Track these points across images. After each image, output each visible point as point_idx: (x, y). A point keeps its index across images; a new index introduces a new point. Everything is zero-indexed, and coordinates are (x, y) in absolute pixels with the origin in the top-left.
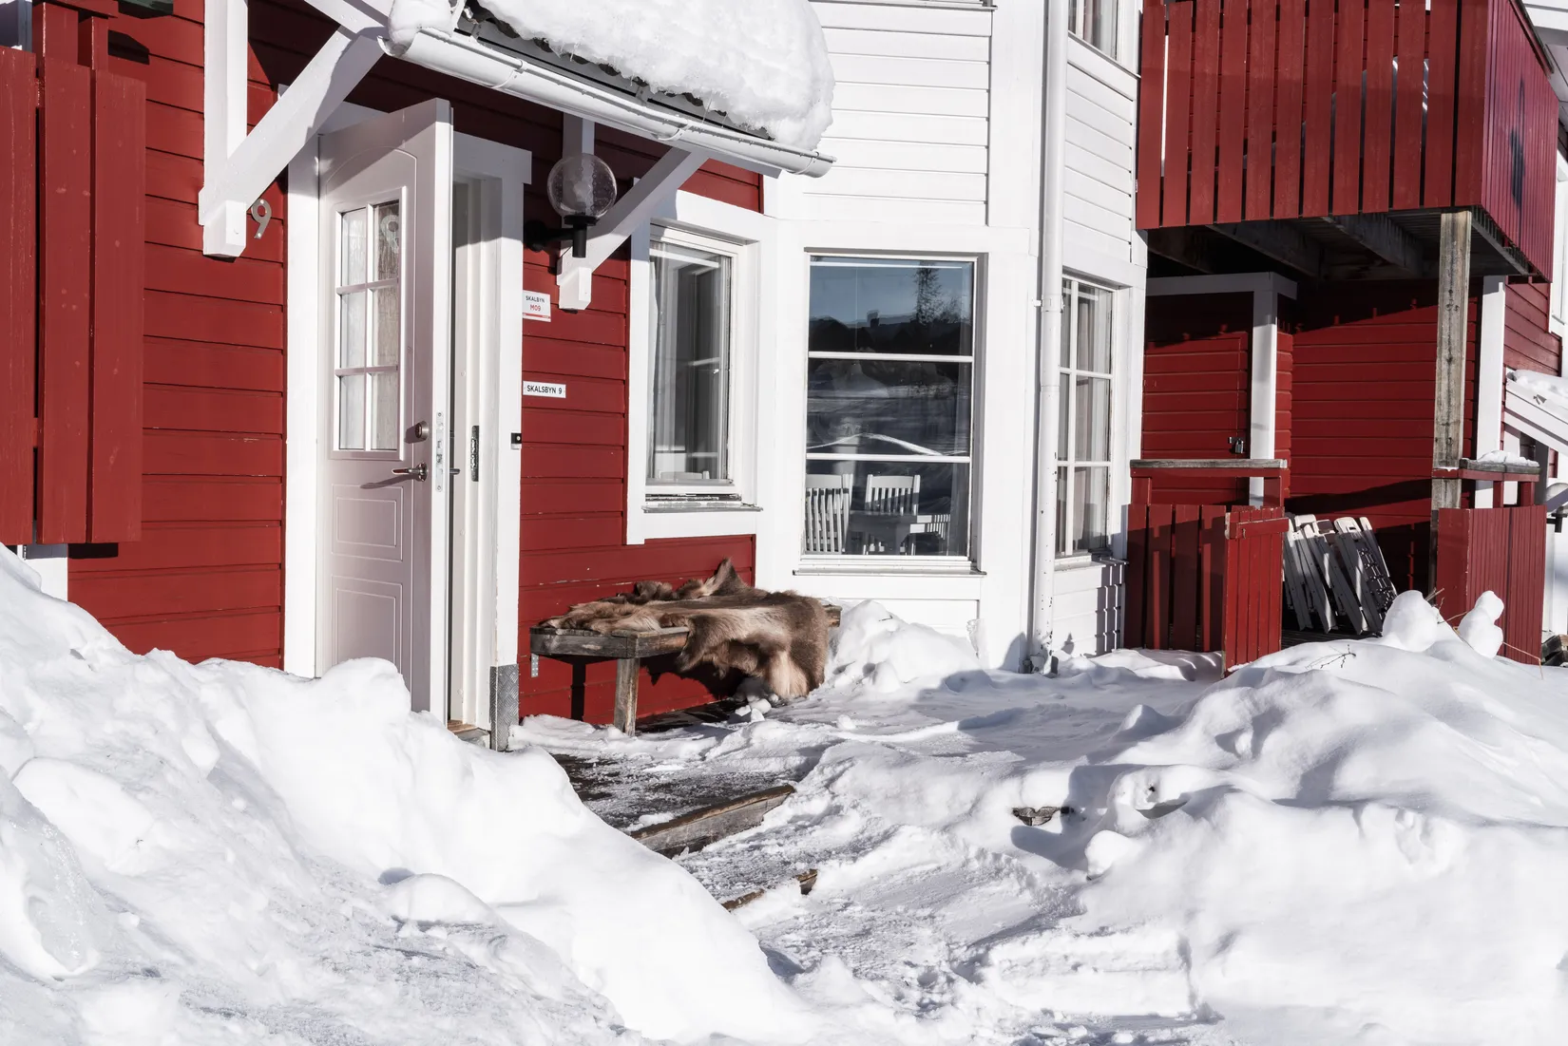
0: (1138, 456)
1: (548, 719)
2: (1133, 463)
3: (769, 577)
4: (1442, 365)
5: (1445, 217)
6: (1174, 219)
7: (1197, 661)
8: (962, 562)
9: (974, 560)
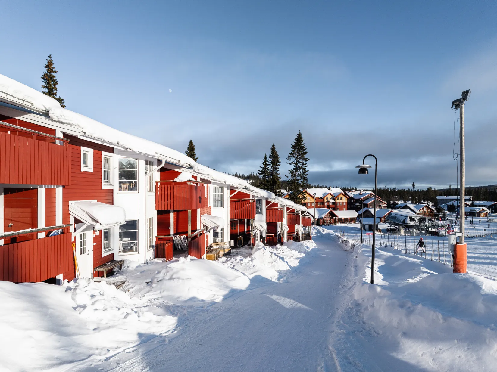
0: (156, 235)
1: (96, 277)
2: (156, 236)
3: (116, 258)
4: (189, 226)
5: (188, 211)
6: (160, 209)
7: (164, 259)
8: (137, 253)
9: (138, 252)
